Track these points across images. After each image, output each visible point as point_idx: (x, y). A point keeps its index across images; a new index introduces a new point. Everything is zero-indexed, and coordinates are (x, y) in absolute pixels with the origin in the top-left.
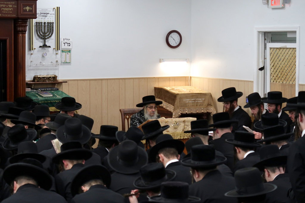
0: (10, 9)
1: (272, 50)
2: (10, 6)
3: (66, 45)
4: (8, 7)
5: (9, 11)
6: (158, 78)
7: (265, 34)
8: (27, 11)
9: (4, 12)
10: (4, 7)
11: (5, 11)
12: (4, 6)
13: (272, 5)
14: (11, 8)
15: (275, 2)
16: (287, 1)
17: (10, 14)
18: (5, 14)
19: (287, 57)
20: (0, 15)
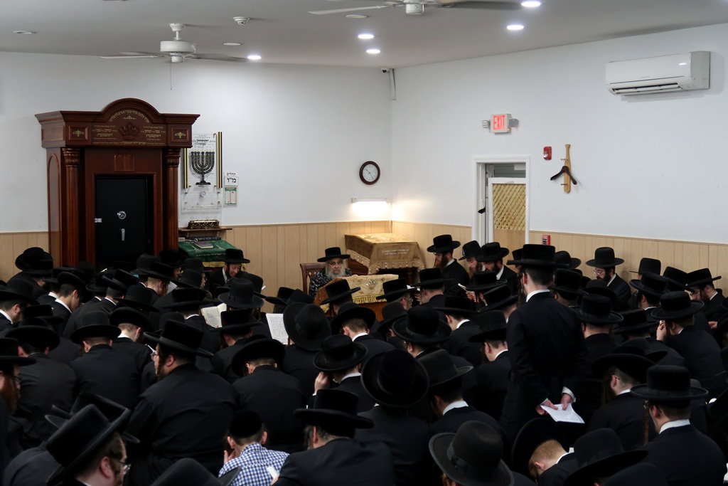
0: (159, 136)
1: (495, 186)
2: (158, 131)
3: (231, 181)
4: (155, 133)
5: (156, 138)
6: (350, 223)
7: (487, 166)
8: (179, 138)
10: (149, 134)
11: (151, 138)
12: (150, 131)
13: (494, 128)
14: (158, 134)
15: (498, 125)
16: (514, 123)
17: (158, 142)
18: (151, 141)
19: (514, 196)
20: (144, 143)
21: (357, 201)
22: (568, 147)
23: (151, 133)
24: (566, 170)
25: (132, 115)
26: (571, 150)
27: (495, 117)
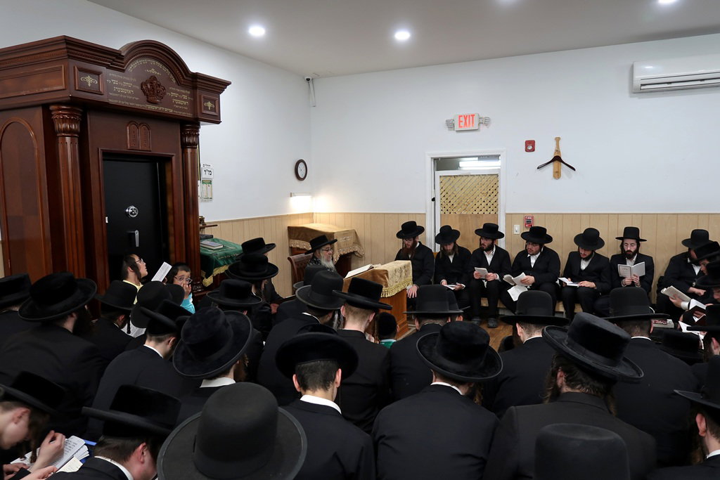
0: (185, 103)
1: (442, 178)
2: (185, 97)
3: (207, 172)
4: (182, 99)
5: (183, 105)
8: (208, 110)
9: (177, 106)
10: (175, 98)
11: (178, 104)
12: (176, 95)
13: (460, 127)
14: (185, 100)
15: (466, 123)
16: (485, 122)
17: (184, 111)
18: (177, 109)
19: (469, 185)
20: (171, 111)
21: (295, 196)
22: (558, 140)
23: (178, 98)
24: (557, 159)
25: (157, 69)
26: (561, 143)
27: (460, 116)
